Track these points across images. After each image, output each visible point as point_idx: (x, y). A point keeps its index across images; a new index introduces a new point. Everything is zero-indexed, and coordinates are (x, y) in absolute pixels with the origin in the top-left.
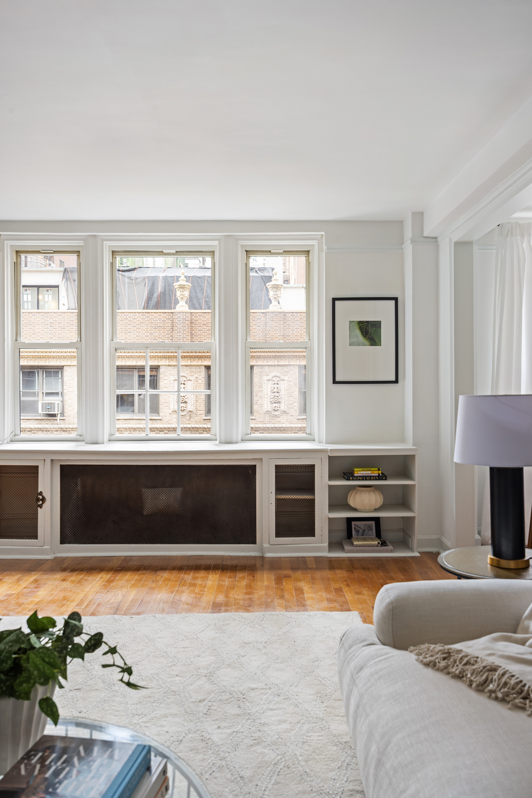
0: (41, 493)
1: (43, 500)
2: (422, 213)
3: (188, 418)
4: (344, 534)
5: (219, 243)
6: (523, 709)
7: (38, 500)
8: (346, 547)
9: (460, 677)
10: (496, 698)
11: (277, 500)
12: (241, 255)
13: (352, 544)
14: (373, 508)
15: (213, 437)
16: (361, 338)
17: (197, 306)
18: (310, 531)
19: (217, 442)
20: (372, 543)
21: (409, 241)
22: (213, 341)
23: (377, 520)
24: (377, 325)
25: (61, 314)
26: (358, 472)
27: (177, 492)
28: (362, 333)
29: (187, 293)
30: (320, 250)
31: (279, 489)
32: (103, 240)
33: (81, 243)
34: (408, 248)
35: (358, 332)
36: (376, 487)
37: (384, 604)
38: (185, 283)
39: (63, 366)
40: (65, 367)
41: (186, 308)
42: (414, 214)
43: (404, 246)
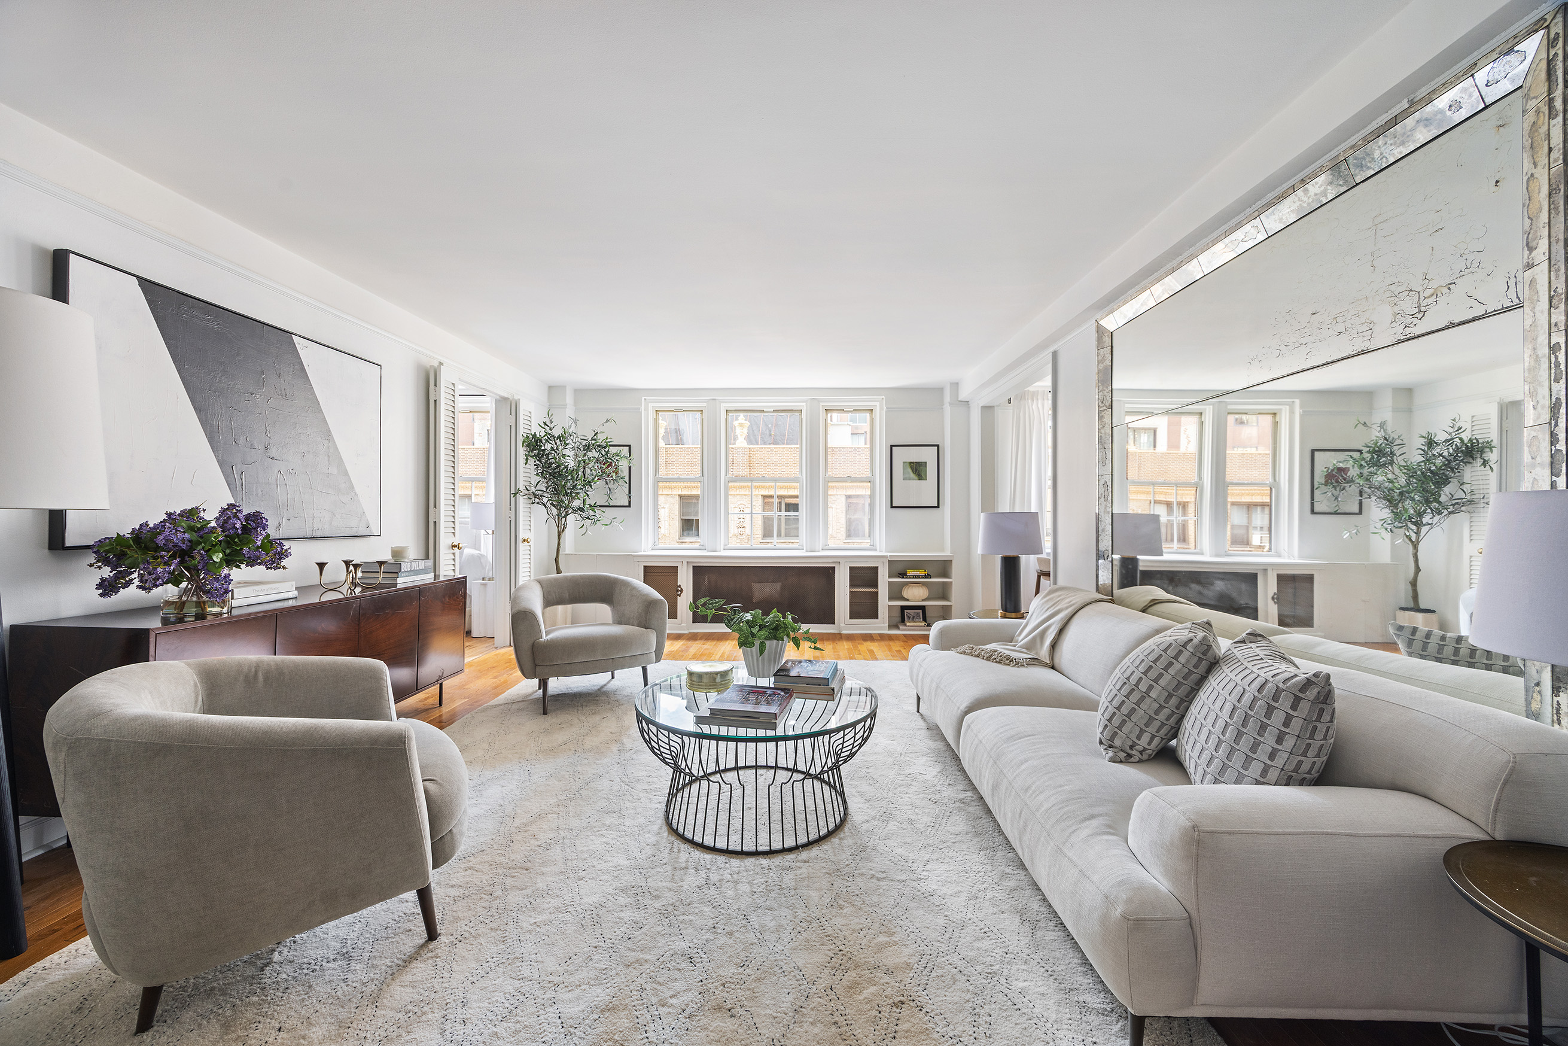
0: (680, 586)
1: (682, 591)
2: (958, 383)
3: (747, 541)
4: (899, 619)
5: (806, 405)
6: (1009, 665)
7: (678, 591)
8: (901, 627)
9: (978, 656)
10: (996, 662)
11: (850, 592)
12: (822, 413)
13: (906, 625)
14: (921, 599)
15: (800, 547)
16: (912, 475)
17: (754, 442)
18: (875, 615)
19: (804, 550)
20: (921, 624)
21: (948, 404)
22: (800, 476)
23: (923, 608)
24: (923, 465)
26: (910, 573)
27: (778, 586)
28: (913, 470)
29: (745, 431)
30: (881, 409)
31: (852, 584)
32: (721, 402)
33: (705, 404)
34: (947, 409)
35: (910, 470)
36: (923, 584)
37: (937, 630)
38: (744, 422)
41: (745, 444)
42: (952, 384)
43: (944, 407)
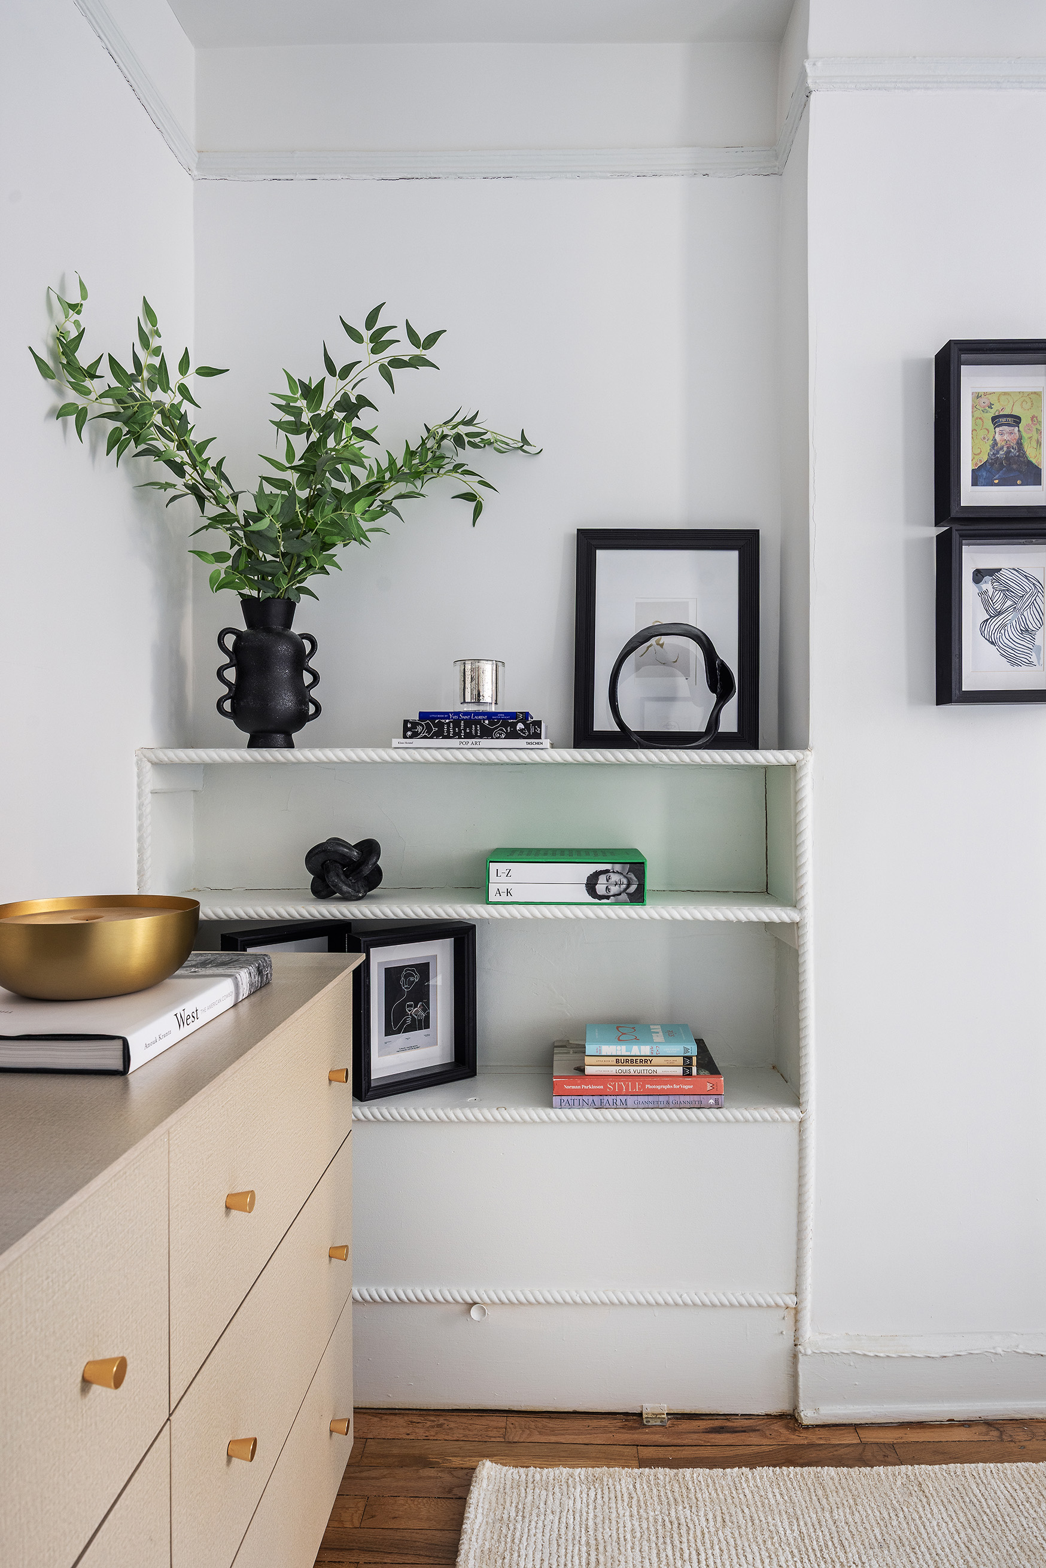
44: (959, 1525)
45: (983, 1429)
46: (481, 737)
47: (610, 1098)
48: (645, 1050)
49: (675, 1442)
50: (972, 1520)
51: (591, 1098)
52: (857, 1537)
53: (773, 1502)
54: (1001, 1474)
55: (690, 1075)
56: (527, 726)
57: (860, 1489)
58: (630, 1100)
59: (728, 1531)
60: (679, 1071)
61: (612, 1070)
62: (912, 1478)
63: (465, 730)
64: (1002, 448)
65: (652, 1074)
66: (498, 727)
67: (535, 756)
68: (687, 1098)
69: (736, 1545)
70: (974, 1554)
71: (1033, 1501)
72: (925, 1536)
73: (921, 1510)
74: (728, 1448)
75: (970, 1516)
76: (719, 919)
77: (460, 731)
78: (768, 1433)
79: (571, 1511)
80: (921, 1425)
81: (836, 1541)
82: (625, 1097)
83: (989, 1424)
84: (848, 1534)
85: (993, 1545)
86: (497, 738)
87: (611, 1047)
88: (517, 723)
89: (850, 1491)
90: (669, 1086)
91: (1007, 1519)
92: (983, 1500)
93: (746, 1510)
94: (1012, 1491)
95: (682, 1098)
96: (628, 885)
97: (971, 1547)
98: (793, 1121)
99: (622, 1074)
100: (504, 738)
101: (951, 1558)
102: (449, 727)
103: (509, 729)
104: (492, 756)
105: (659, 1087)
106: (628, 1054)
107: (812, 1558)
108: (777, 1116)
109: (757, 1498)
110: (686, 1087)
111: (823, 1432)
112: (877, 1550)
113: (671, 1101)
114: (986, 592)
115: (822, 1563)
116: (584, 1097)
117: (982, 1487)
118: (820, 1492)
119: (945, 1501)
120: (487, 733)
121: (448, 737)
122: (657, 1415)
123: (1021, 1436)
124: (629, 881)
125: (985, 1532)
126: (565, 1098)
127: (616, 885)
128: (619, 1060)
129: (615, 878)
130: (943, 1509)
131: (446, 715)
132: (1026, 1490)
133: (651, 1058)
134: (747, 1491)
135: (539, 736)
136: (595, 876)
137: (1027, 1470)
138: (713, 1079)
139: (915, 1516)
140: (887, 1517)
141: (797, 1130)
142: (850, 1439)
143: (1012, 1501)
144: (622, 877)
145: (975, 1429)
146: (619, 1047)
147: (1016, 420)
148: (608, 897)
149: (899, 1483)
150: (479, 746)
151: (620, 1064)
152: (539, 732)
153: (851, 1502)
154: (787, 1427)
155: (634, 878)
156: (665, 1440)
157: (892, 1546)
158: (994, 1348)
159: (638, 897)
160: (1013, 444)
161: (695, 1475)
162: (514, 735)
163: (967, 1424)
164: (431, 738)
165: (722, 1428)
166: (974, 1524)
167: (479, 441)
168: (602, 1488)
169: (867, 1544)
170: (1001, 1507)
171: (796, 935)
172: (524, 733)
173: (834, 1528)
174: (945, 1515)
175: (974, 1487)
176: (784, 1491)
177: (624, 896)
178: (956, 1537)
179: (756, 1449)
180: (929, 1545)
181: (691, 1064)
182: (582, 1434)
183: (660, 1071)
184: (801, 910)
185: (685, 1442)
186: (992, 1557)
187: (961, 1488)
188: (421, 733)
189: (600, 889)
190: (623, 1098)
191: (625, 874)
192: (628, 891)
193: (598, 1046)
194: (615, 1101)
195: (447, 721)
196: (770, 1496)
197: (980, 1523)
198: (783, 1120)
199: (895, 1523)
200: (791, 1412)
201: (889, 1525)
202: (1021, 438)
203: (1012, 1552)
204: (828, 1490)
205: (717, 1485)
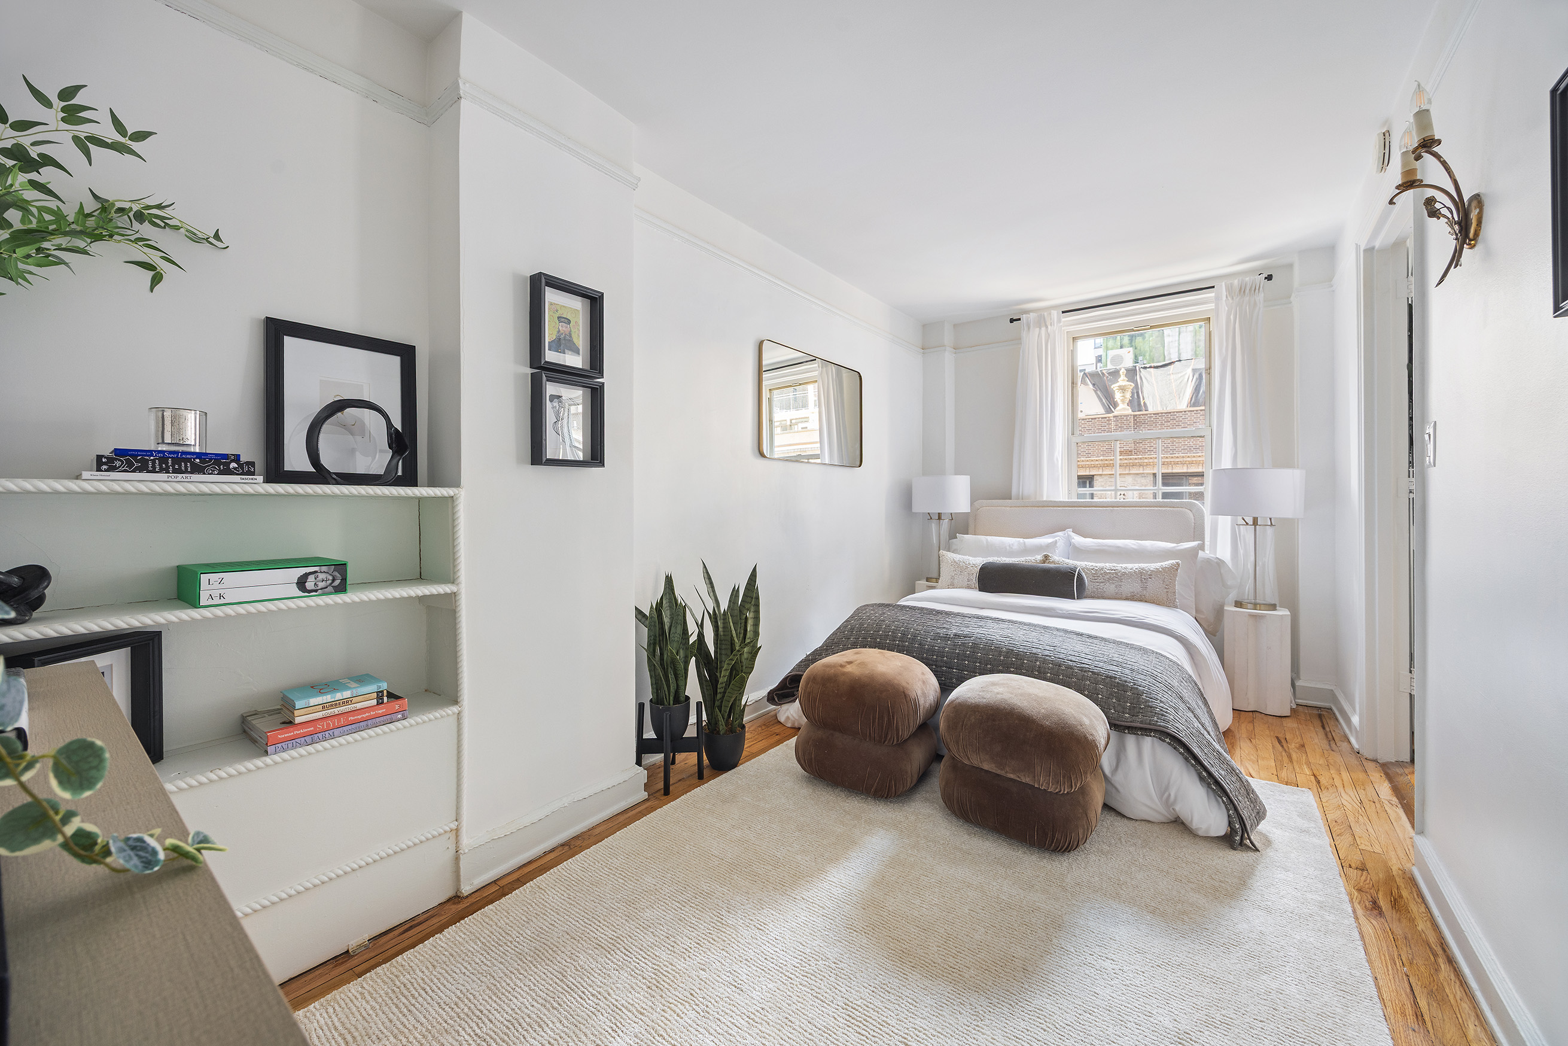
25: (1090, 420)
39: (1093, 476)
40: (1095, 477)
44: (562, 892)
45: (561, 848)
46: (192, 473)
47: (320, 735)
48: (347, 694)
49: (381, 951)
50: (567, 887)
51: (303, 739)
52: (514, 926)
53: (461, 940)
54: (576, 861)
55: (382, 703)
56: (241, 465)
57: (508, 906)
58: (337, 732)
59: (438, 969)
60: (375, 702)
61: (320, 715)
62: (534, 886)
63: (173, 466)
64: (562, 334)
65: (353, 709)
66: (209, 466)
67: (249, 489)
68: (382, 719)
69: (447, 972)
70: (573, 899)
71: (592, 864)
72: (548, 905)
73: (543, 897)
74: (419, 934)
75: (566, 886)
76: (404, 596)
77: (168, 467)
78: (443, 913)
79: (318, 1028)
80: (530, 863)
81: (504, 935)
82: (333, 731)
83: (563, 845)
84: (509, 928)
85: (580, 891)
86: (209, 474)
87: (317, 698)
88: (230, 463)
89: (503, 910)
90: (367, 714)
91: (583, 877)
92: (570, 876)
93: (446, 953)
94: (582, 865)
95: (378, 720)
96: (334, 580)
97: (571, 897)
98: (454, 714)
99: (328, 715)
100: (217, 474)
101: (563, 907)
102: (154, 461)
103: (222, 467)
104: (205, 488)
105: (359, 717)
106: (333, 700)
107: (494, 949)
108: (444, 713)
109: (450, 944)
110: (380, 712)
111: (477, 894)
112: (527, 925)
113: (369, 724)
114: (555, 407)
115: (500, 948)
116: (296, 740)
117: (568, 871)
118: (487, 920)
119: (553, 886)
120: (197, 470)
121: (154, 471)
122: (360, 945)
123: (578, 843)
124: (334, 577)
125: (575, 888)
126: (279, 745)
127: (322, 581)
128: (324, 706)
129: (321, 576)
130: (553, 890)
131: (150, 453)
132: (588, 861)
133: (351, 699)
134: (442, 945)
135: (253, 474)
136: (307, 575)
137: (586, 853)
138: (400, 702)
139: (541, 900)
140: (526, 909)
141: (456, 719)
142: (495, 888)
143: (583, 869)
144: (328, 575)
145: (558, 850)
146: (325, 697)
147: (569, 322)
148: (316, 591)
149: (528, 892)
150: (190, 480)
151: (326, 709)
152: (252, 470)
153: (506, 914)
154: (454, 904)
155: (338, 575)
156: (373, 954)
157: (534, 919)
158: (564, 804)
159: (341, 589)
160: (567, 333)
161: (405, 957)
162: (228, 472)
163: (552, 850)
164: (134, 471)
165: (411, 926)
166: (569, 888)
167: (164, 224)
168: (338, 1003)
169: (520, 926)
170: (579, 874)
171: (454, 600)
172: (238, 471)
173: (500, 930)
174: (554, 892)
175: (565, 873)
176: (466, 931)
177: (330, 589)
178: (563, 897)
179: (439, 924)
180: (551, 908)
181: (383, 696)
182: (302, 988)
183: (359, 706)
184: (457, 584)
185: (387, 948)
186: (581, 895)
187: (559, 877)
188: (119, 467)
189: (310, 585)
190: (331, 732)
191: (330, 573)
192: (333, 585)
193: (306, 700)
194: (324, 735)
195: (152, 458)
196: (458, 938)
197: (572, 886)
198: (448, 715)
199: (531, 909)
200: (455, 895)
201: (529, 912)
202: (571, 331)
203: (589, 888)
204: (491, 916)
205: (422, 953)
